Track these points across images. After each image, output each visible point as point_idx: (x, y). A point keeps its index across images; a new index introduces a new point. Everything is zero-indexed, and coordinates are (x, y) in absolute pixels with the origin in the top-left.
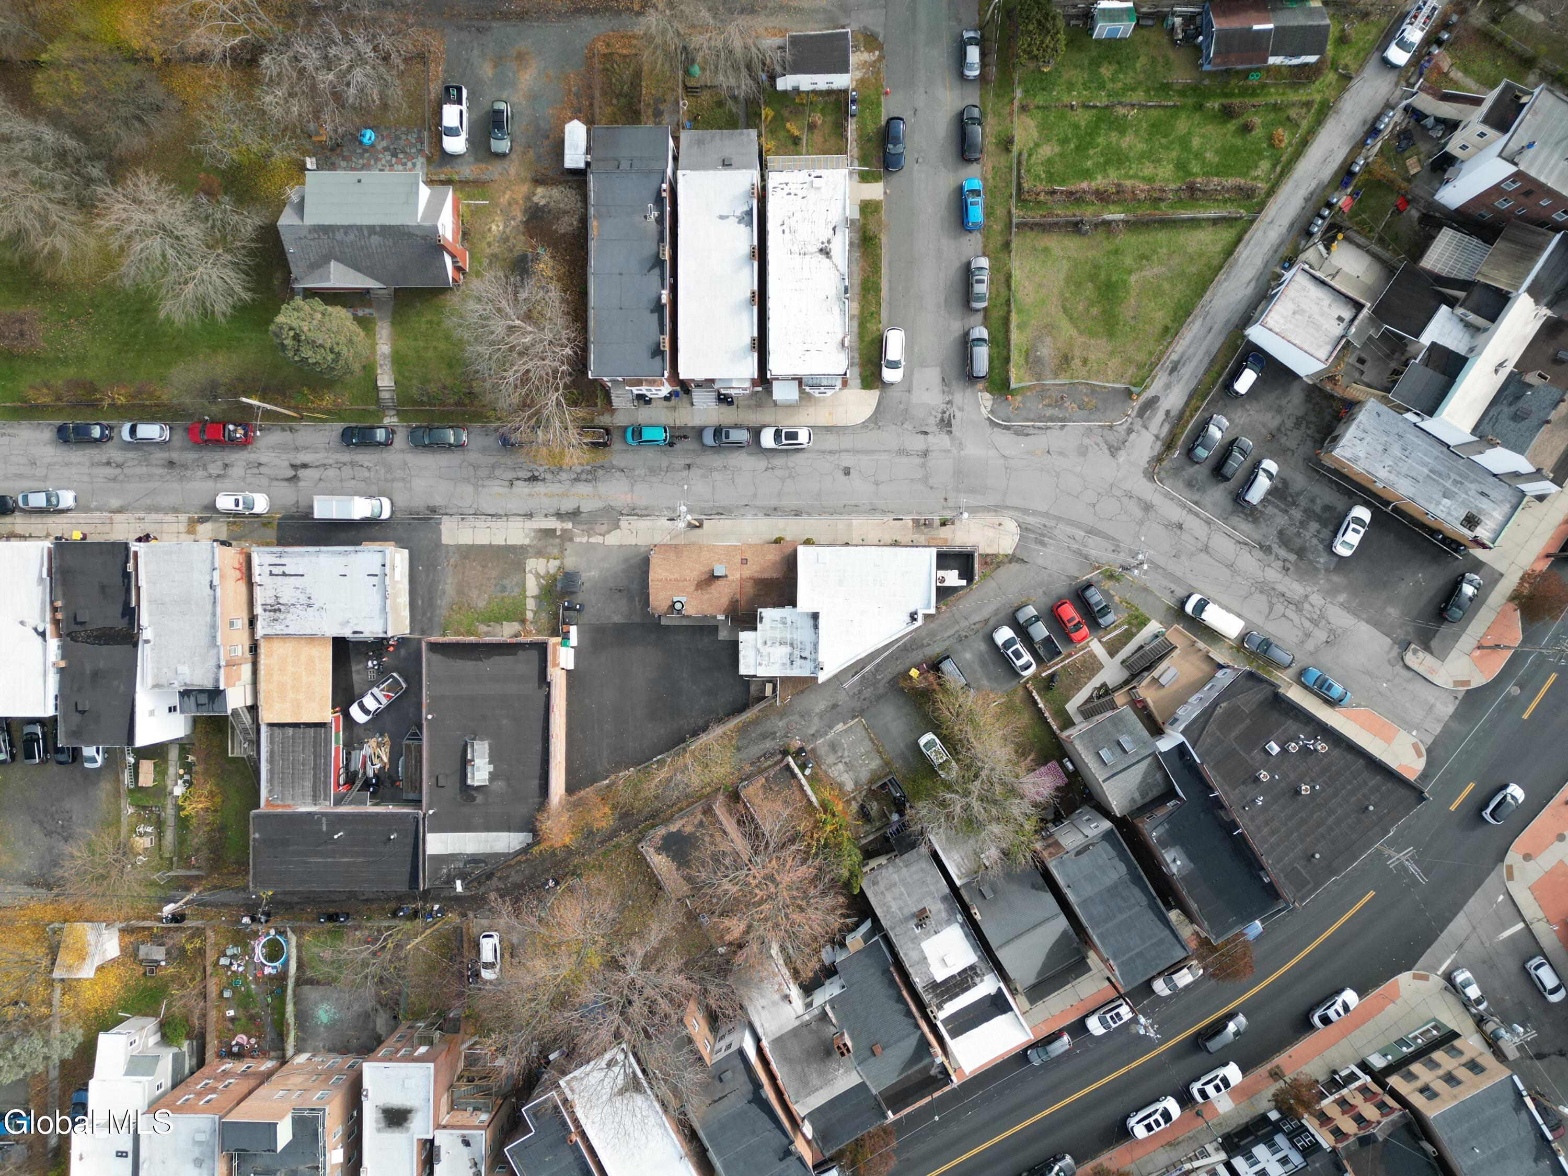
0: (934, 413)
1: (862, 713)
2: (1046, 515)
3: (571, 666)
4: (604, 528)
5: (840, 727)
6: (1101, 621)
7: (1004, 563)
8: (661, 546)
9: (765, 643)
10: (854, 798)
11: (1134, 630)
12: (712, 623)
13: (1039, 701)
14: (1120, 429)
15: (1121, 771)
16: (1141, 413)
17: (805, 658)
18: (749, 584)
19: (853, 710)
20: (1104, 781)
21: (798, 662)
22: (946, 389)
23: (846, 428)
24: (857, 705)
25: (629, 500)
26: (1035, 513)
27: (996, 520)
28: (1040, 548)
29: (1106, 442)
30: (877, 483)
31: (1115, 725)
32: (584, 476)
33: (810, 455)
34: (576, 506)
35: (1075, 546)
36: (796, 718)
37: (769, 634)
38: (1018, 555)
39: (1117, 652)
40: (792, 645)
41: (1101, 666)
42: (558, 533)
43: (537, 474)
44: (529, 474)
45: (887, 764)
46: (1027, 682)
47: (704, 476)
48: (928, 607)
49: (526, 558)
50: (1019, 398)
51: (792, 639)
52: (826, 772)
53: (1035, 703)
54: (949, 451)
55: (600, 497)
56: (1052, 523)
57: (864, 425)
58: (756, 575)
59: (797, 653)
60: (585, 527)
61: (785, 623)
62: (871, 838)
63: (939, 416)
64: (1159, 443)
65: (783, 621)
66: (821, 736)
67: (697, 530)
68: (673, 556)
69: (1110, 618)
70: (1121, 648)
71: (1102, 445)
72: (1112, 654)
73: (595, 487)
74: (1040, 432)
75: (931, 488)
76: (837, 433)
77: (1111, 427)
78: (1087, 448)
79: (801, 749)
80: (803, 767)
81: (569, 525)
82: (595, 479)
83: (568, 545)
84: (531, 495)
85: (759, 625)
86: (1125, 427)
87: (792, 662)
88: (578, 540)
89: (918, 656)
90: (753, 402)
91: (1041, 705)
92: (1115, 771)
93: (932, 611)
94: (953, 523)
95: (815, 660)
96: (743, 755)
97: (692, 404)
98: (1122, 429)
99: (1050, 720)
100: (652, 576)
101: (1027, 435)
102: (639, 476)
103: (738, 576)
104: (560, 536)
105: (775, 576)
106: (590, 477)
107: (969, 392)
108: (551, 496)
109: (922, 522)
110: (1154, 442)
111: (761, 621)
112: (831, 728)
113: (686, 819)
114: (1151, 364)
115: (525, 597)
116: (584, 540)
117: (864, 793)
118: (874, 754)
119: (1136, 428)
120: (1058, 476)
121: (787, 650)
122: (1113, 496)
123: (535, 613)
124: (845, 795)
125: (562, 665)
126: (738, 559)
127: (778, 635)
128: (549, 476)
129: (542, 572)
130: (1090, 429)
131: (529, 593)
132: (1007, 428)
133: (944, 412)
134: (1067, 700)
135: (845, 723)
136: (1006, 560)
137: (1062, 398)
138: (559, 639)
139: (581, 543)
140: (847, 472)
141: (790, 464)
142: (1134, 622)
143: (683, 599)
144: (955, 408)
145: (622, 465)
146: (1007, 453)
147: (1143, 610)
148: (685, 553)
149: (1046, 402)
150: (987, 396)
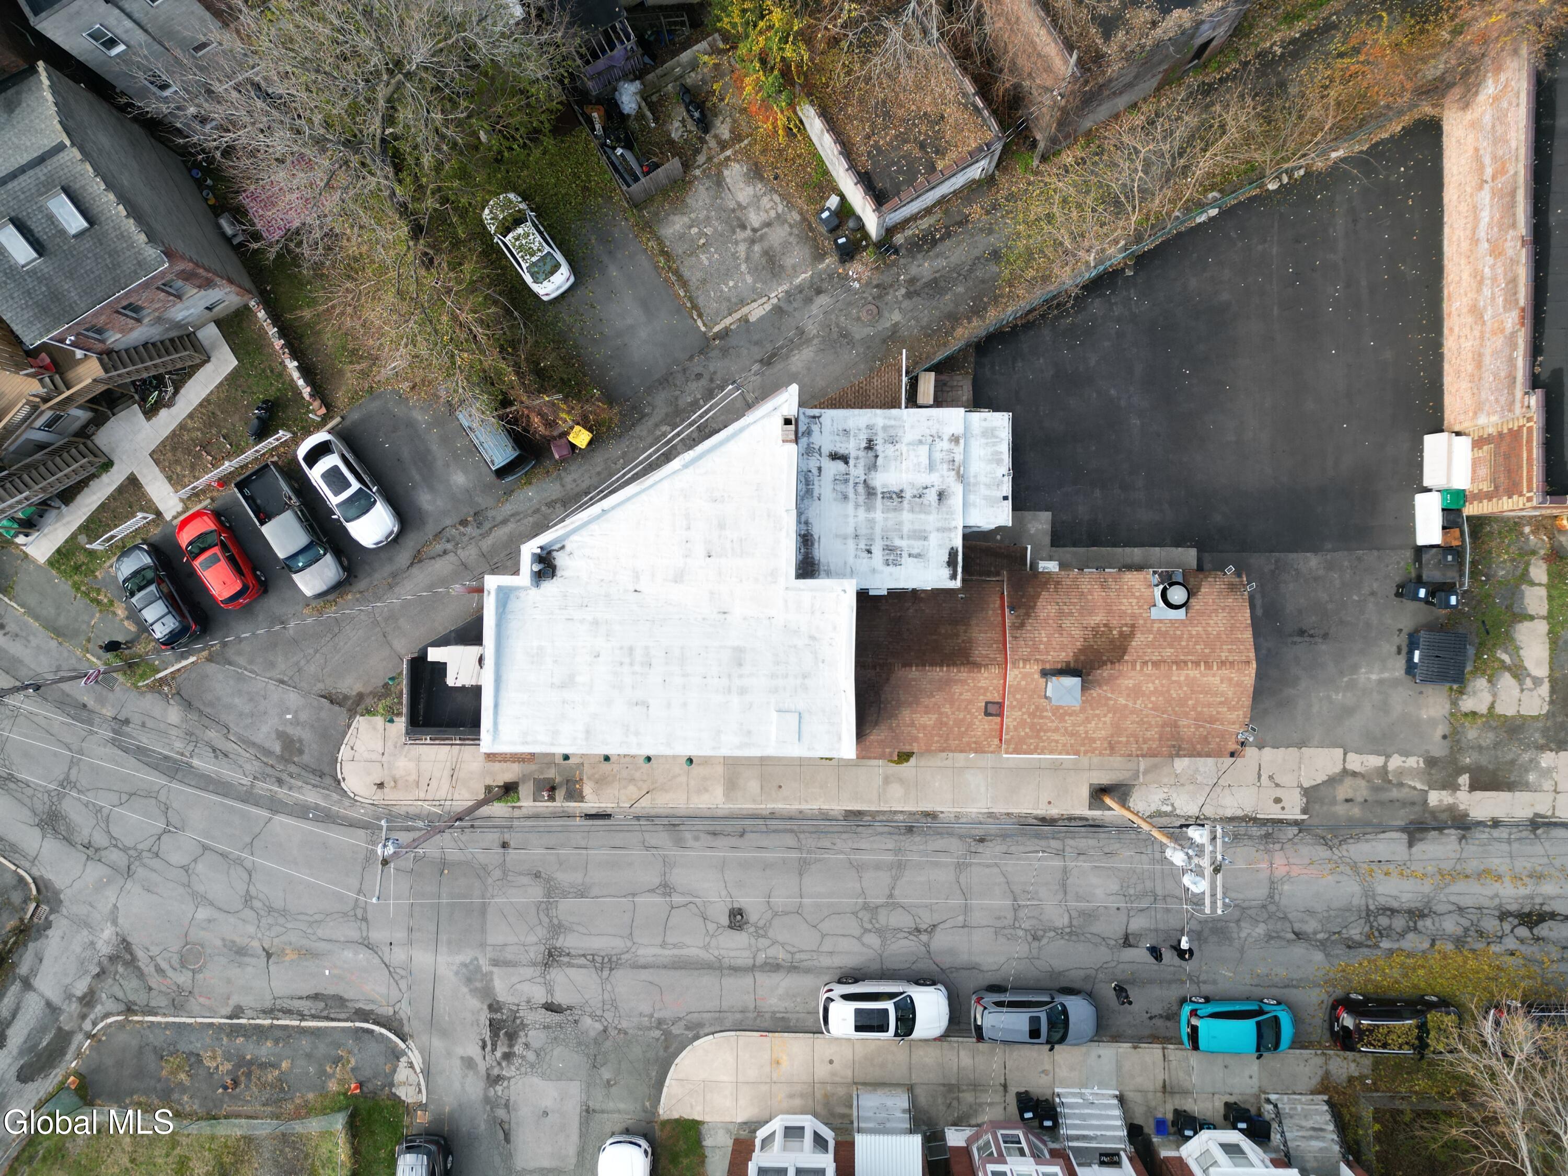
0: (531, 1056)
1: (705, 345)
2: (275, 806)
3: (1431, 442)
4: (1343, 792)
5: (756, 311)
6: (147, 560)
7: (374, 694)
8: (1216, 754)
9: (941, 495)
10: (723, 146)
11: (82, 539)
12: (1068, 552)
13: (296, 375)
14: (110, 1005)
15: (22, 170)
16: (63, 1040)
17: (834, 457)
18: (980, 651)
19: (725, 352)
20: (60, 147)
21: (852, 447)
22: (501, 1113)
23: (739, 1028)
24: (718, 365)
25: (1279, 860)
26: (301, 811)
27: (390, 796)
28: (290, 730)
29: (141, 975)
30: (666, 889)
31: (55, 296)
32: (1399, 923)
33: (826, 961)
34: (1418, 848)
35: (212, 735)
36: (859, 332)
37: (931, 520)
38: (341, 713)
39: (120, 490)
40: (870, 492)
41: (157, 456)
42: (1464, 779)
43: (1523, 932)
44: (1543, 930)
45: (648, 227)
46: (325, 419)
47: (1089, 916)
48: (505, 595)
49: (1549, 715)
50: (333, 1086)
51: (869, 508)
52: (790, 205)
53: (307, 371)
54: (495, 963)
55: (1355, 867)
56: (264, 788)
57: (696, 1031)
58: (963, 674)
59: (857, 471)
60: (1395, 793)
61: (889, 548)
62: (685, 56)
63: (518, 1049)
64: (23, 970)
65: (893, 555)
66: (800, 289)
67: (1104, 779)
68: (1187, 727)
69: (128, 567)
70: (112, 497)
71: (149, 970)
72: (133, 482)
73: (1369, 893)
74: (287, 1004)
75: (537, 875)
76: (759, 1014)
77: (129, 1010)
78: (183, 963)
79: (848, 254)
80: (845, 211)
81: (1435, 798)
82: (1369, 915)
83: (1439, 749)
84: (1537, 877)
85: (958, 543)
86: (99, 1010)
87: (870, 446)
88: (1413, 762)
89: (574, 476)
90: (968, 1097)
91: (292, 365)
92: (41, 172)
93: (492, 582)
94: (489, 789)
95: (808, 452)
96: (985, 243)
97: (1121, 1099)
98: (105, 1004)
99: (272, 331)
100: (1248, 676)
101: (316, 997)
102: (1255, 922)
103: (1013, 675)
104: (1460, 771)
105: (914, 673)
106: (1384, 921)
107: (448, 1103)
108: (1483, 874)
109: (560, 794)
110: (34, 972)
111: (953, 554)
112: (778, 310)
113: (1149, 42)
114: (31, 1160)
115: (1550, 617)
116: (1395, 762)
117: (701, 159)
118: (679, 249)
119: (74, 1008)
120: (248, 899)
121: (883, 480)
122: (125, 850)
123: (1524, 578)
124: (746, 152)
125: (1463, 444)
126: (1011, 718)
127: (908, 518)
128: (1491, 925)
129: (1506, 681)
130: (177, 1007)
131: (1542, 627)
132: (363, 1015)
133: (507, 1056)
134: (233, 377)
135: (745, 320)
136: (369, 701)
137: (236, 1083)
138: (1470, 510)
139: (1406, 754)
140: (737, 919)
141: (873, 940)
142: (82, 558)
143: (1161, 611)
144: (482, 1067)
145: (1299, 951)
146: (363, 956)
147: (63, 585)
148: (1153, 733)
149: (271, 1075)
150: (407, 1094)
